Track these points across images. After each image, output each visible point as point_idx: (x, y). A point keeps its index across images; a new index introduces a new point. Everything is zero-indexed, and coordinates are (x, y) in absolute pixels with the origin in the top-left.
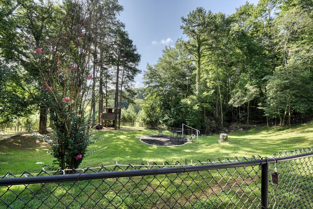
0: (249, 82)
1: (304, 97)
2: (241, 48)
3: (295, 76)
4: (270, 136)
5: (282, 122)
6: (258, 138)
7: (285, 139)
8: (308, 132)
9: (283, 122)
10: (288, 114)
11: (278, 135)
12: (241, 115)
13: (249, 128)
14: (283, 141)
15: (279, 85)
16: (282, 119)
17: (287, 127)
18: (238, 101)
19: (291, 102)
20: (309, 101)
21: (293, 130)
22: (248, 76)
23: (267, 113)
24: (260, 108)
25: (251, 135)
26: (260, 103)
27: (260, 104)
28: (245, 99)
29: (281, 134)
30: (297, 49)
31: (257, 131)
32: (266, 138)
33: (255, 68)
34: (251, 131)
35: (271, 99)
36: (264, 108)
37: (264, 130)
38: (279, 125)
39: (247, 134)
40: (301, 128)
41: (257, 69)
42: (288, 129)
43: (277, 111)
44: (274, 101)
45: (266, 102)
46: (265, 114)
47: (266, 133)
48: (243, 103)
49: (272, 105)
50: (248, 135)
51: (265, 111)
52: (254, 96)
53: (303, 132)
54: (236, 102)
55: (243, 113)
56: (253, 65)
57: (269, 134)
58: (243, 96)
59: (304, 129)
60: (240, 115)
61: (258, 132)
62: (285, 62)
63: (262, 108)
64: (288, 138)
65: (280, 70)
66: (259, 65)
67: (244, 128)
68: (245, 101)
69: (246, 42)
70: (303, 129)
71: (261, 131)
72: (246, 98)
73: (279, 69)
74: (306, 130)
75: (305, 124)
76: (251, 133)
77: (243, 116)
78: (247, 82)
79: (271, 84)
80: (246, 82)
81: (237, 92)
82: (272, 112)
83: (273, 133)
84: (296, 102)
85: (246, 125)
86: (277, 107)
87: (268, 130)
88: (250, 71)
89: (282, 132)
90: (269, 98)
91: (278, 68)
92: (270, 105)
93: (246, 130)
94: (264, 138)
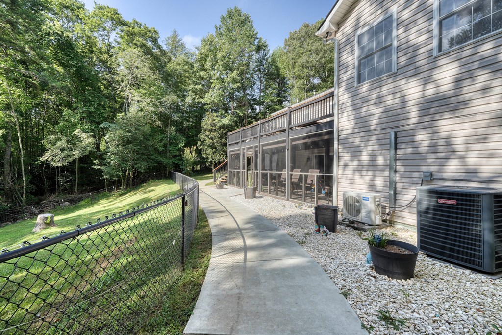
0: (79, 126)
1: (145, 155)
2: (66, 66)
3: (137, 129)
4: (113, 204)
5: (123, 184)
6: (99, 210)
7: (131, 204)
8: (149, 191)
9: (125, 184)
10: (129, 174)
11: (121, 201)
12: (63, 180)
13: (80, 199)
14: (131, 205)
15: (121, 137)
16: (124, 180)
17: (129, 189)
18: (62, 155)
19: (133, 160)
20: (149, 159)
21: (135, 192)
22: (78, 116)
23: (106, 175)
24: (96, 167)
25: (86, 208)
26: (97, 160)
27: (96, 162)
28: (74, 153)
29: (125, 199)
30: (140, 99)
31: (93, 201)
32: (109, 207)
33: (89, 106)
34: (83, 202)
35: (111, 155)
36: (102, 168)
37: (102, 198)
38: (120, 189)
39: (78, 208)
40: (142, 189)
41: (92, 109)
42: (130, 192)
43: (119, 171)
44: (115, 159)
45: (105, 159)
46: (103, 176)
47: (106, 202)
48: (71, 160)
49: (112, 162)
50: (81, 210)
51: (103, 172)
52: (89, 149)
53: (145, 193)
54: (57, 158)
55: (67, 177)
56: (86, 101)
57: (111, 202)
58: (71, 148)
59: (146, 189)
60: (61, 181)
61: (95, 203)
62: (127, 110)
63: (99, 167)
64: (133, 201)
65: (123, 119)
66: (96, 103)
67: (71, 201)
68: (74, 157)
69: (75, 60)
70: (144, 189)
71: (98, 200)
72: (77, 152)
73: (121, 117)
74: (147, 190)
75: (144, 184)
76: (84, 206)
77: (67, 182)
78: (76, 125)
79: (112, 135)
80: (74, 126)
81: (59, 140)
82: (113, 172)
83: (115, 199)
84: (138, 159)
85: (73, 196)
86: (119, 166)
87: (107, 197)
88: (82, 108)
89: (124, 196)
90: (109, 154)
91: (120, 114)
92: (110, 163)
93: (75, 203)
94: (107, 208)
